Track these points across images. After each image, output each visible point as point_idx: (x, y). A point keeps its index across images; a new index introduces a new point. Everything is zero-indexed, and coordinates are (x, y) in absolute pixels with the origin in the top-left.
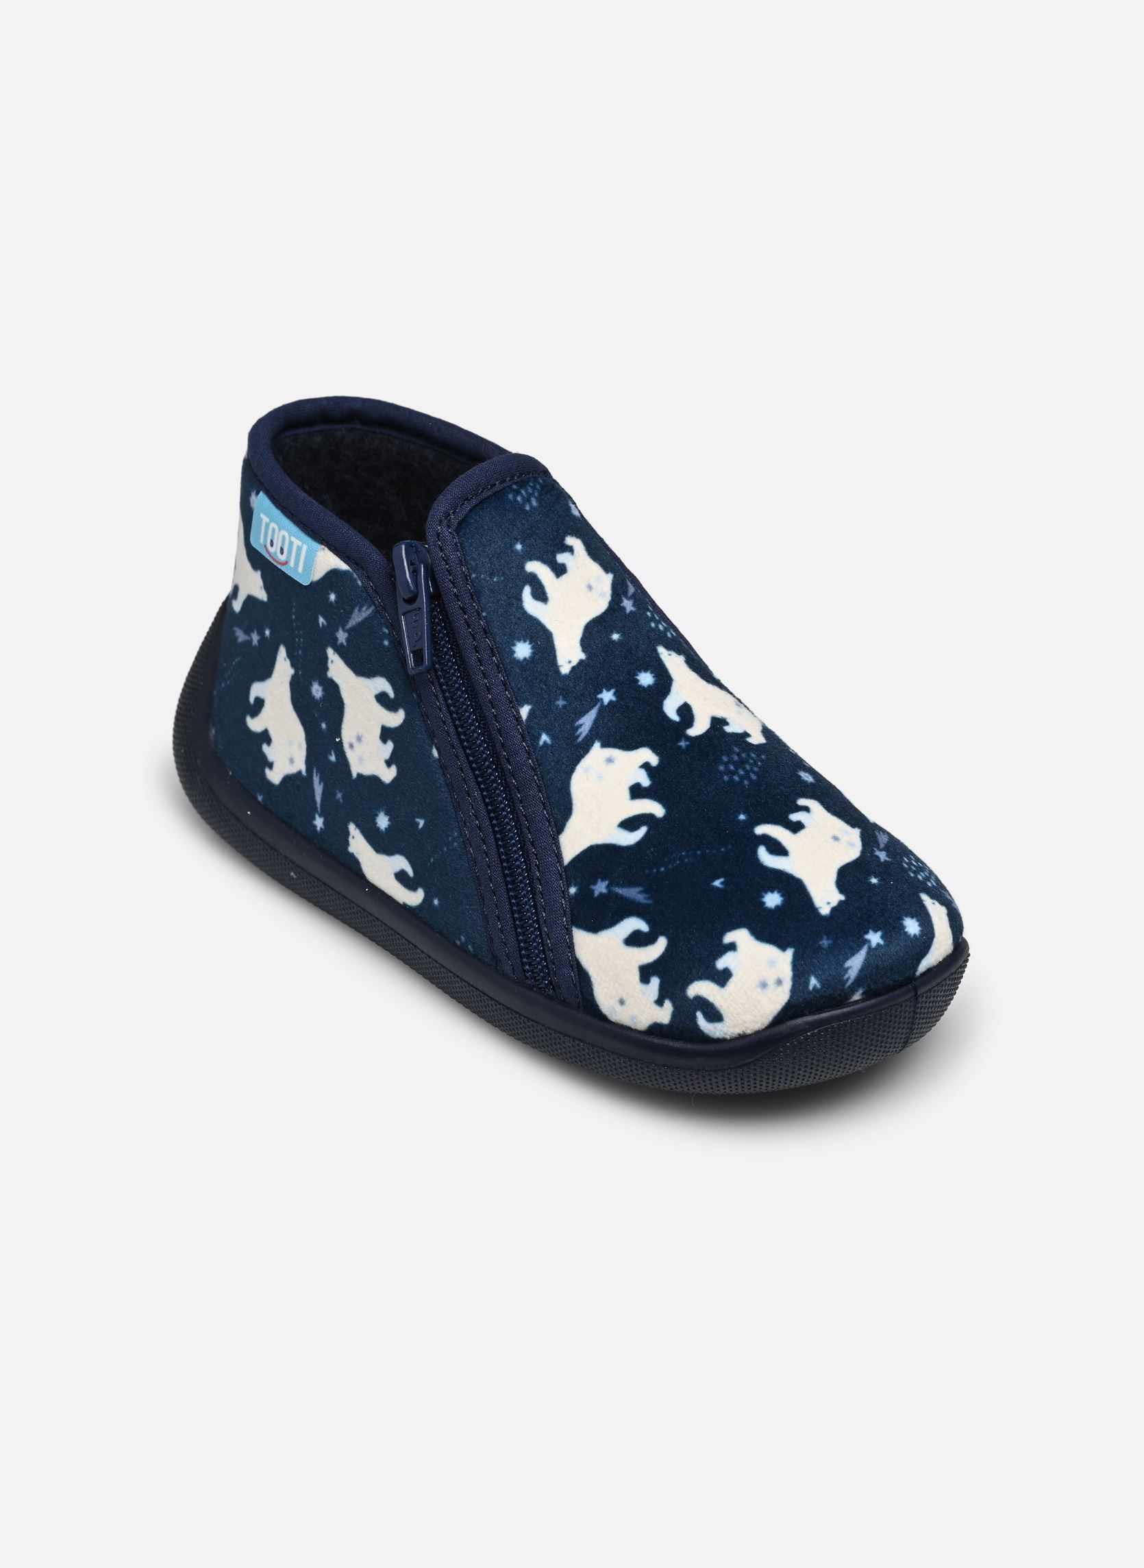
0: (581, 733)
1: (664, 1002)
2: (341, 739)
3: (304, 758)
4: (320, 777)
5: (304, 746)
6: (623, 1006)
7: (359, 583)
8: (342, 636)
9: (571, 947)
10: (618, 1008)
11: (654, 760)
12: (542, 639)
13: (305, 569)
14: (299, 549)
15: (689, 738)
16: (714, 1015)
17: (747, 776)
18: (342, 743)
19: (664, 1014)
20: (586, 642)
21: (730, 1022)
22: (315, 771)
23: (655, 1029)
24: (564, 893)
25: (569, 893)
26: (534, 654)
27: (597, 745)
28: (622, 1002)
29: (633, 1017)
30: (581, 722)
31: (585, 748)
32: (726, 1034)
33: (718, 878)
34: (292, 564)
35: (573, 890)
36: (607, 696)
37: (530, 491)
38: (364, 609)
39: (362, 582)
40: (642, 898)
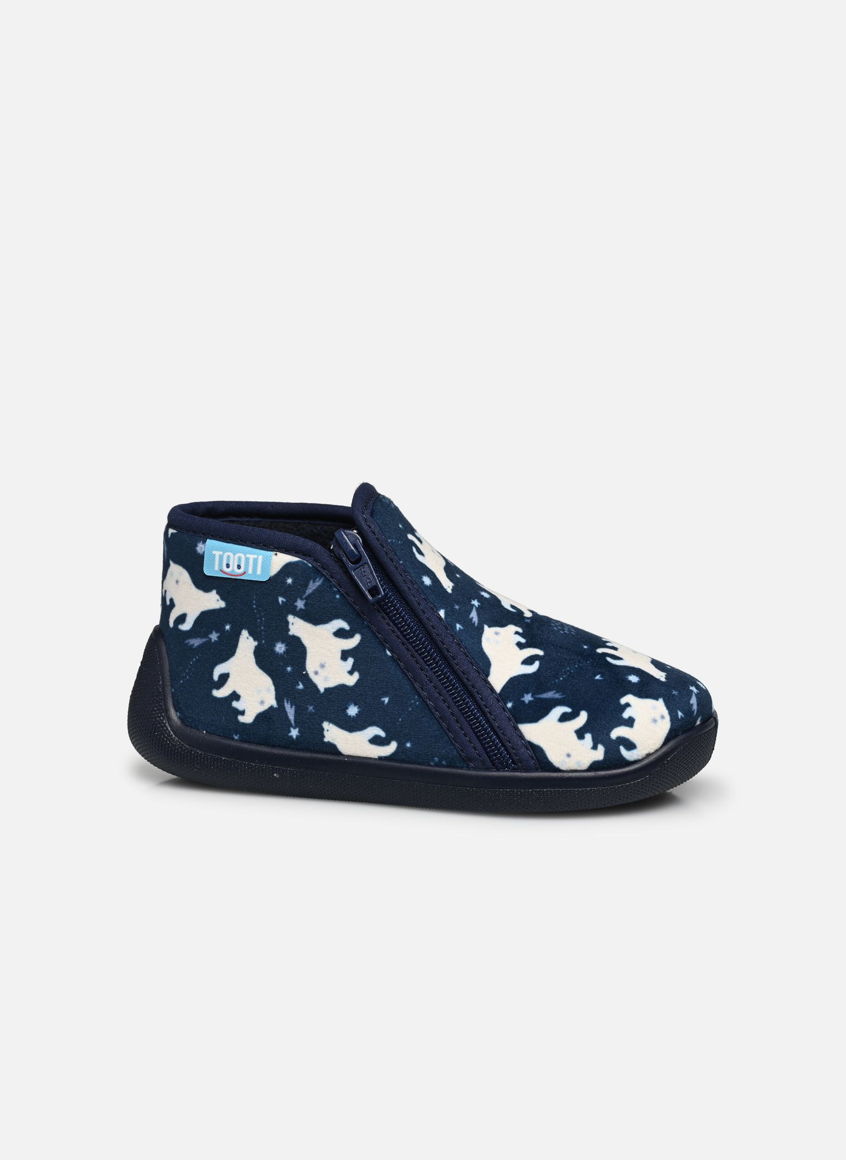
0: (475, 622)
1: (597, 747)
2: (307, 672)
3: (274, 696)
4: (291, 703)
5: (272, 688)
6: (571, 758)
7: (310, 565)
8: (300, 604)
9: (521, 736)
10: (567, 760)
11: (519, 630)
13: (262, 571)
14: (255, 561)
16: (630, 746)
18: (308, 674)
19: (599, 754)
21: (641, 747)
22: (285, 701)
23: (595, 766)
24: (504, 709)
25: (507, 707)
26: (432, 583)
28: (569, 755)
29: (578, 763)
30: (471, 616)
32: (638, 756)
34: (250, 571)
35: (509, 705)
38: (318, 580)
39: (311, 564)
40: (557, 696)
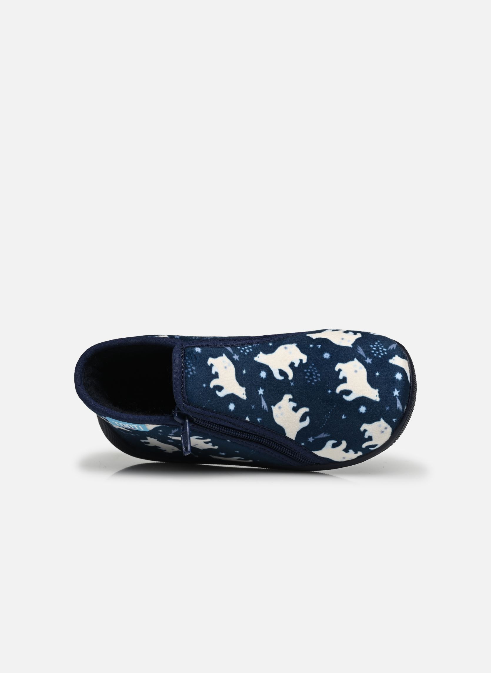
0: (266, 409)
1: (357, 452)
11: (290, 396)
12: (232, 397)
15: (292, 381)
17: (317, 377)
20: (241, 384)
26: (235, 404)
27: (272, 407)
30: (262, 406)
31: (271, 411)
33: (342, 416)
36: (261, 392)
37: (190, 366)
40: (326, 435)
